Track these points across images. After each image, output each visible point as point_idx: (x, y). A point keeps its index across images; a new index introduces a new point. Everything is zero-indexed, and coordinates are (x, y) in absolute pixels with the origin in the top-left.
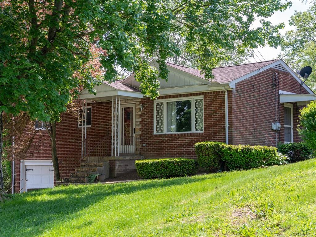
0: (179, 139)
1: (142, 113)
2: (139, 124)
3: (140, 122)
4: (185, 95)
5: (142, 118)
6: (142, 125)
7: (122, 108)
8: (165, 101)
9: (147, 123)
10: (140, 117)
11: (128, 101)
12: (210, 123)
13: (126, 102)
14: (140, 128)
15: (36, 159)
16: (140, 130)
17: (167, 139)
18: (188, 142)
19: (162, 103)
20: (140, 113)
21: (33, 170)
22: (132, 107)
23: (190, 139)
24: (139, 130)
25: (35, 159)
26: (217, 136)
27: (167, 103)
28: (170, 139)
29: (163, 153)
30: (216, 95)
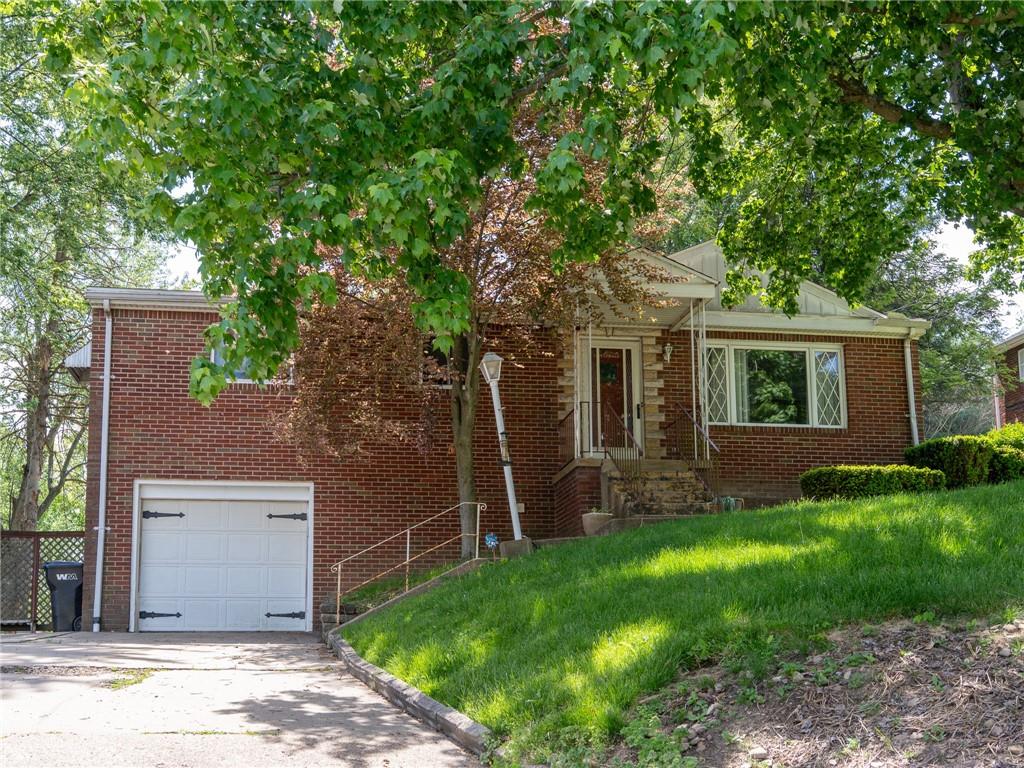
0: (782, 439)
1: (665, 368)
2: (656, 394)
3: (660, 389)
4: (796, 338)
5: (665, 381)
6: (666, 398)
7: (594, 350)
8: (730, 347)
9: (683, 395)
10: (659, 377)
11: (617, 332)
12: (867, 408)
13: (610, 333)
14: (660, 406)
15: (228, 478)
16: (660, 411)
17: (747, 439)
18: (808, 449)
19: (719, 350)
20: (659, 367)
21: (181, 515)
22: (629, 352)
23: (812, 440)
24: (657, 411)
25: (220, 478)
26: (885, 438)
27: (735, 350)
28: (755, 439)
29: (736, 473)
30: (877, 346)
